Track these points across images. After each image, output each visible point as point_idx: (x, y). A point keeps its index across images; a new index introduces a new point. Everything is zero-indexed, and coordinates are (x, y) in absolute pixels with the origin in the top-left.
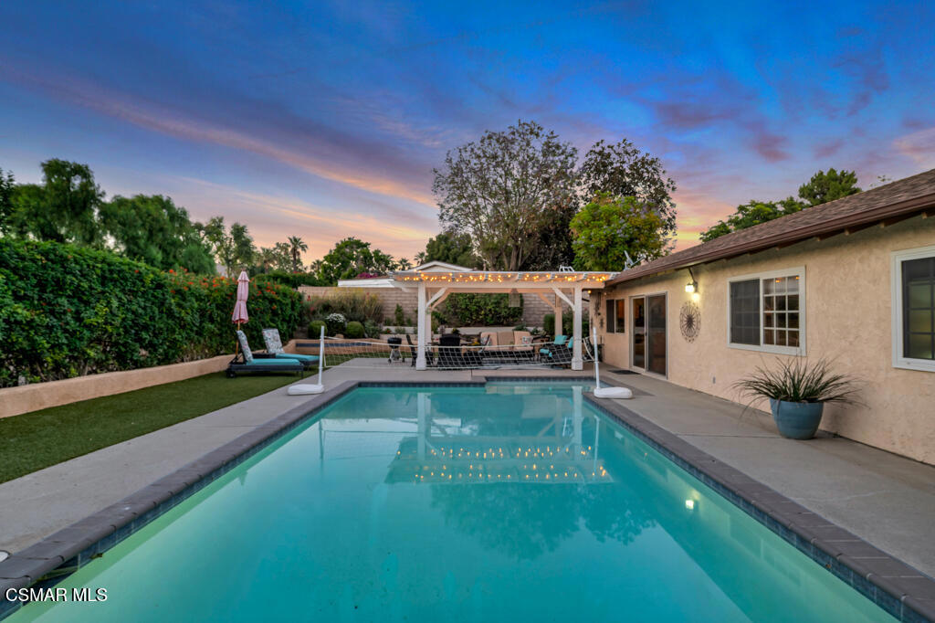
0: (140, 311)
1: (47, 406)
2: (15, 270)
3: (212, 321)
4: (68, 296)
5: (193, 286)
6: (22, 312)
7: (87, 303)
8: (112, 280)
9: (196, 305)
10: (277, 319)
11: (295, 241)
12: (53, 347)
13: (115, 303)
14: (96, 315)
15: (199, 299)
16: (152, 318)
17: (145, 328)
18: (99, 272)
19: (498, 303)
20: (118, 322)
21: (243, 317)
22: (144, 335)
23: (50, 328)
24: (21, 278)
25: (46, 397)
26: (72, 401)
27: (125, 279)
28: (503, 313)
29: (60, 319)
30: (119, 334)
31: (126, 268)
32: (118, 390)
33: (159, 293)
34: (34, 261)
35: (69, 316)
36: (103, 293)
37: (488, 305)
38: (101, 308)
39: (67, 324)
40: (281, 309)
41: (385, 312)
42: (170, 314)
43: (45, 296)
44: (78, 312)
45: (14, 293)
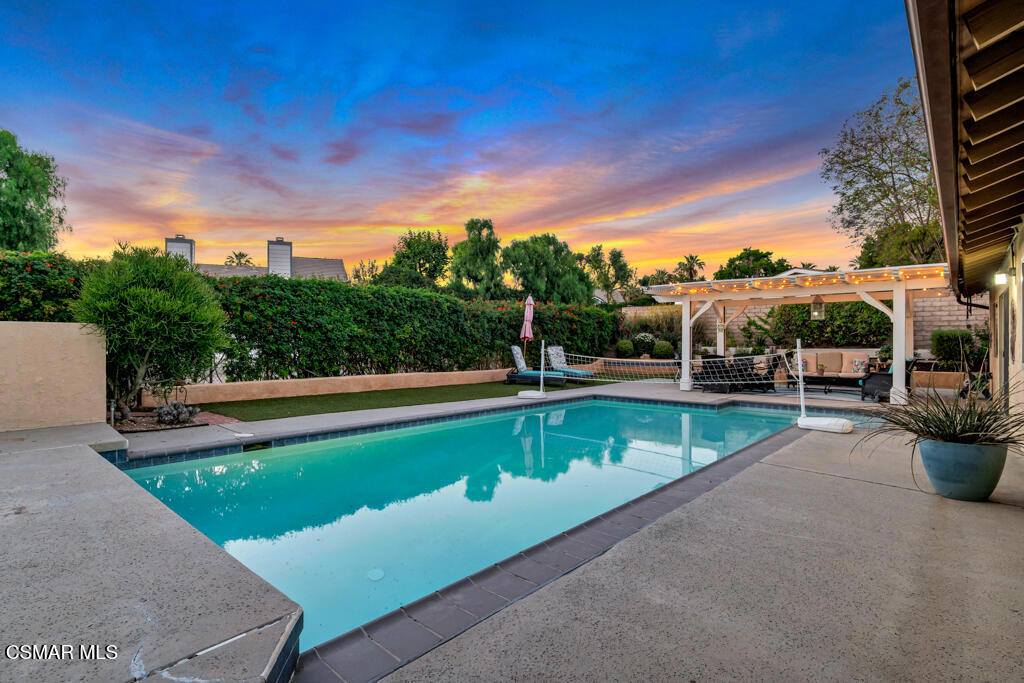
0: (437, 330)
1: (374, 389)
2: (355, 305)
3: (503, 338)
4: (387, 320)
5: (487, 311)
6: (357, 330)
7: (398, 325)
8: (417, 308)
9: (487, 326)
10: (576, 338)
11: (692, 259)
12: (376, 352)
13: (417, 324)
14: (405, 332)
15: (490, 320)
16: (447, 335)
17: (441, 341)
18: (408, 303)
19: (852, 316)
20: (419, 337)
21: (527, 335)
22: (440, 347)
23: (374, 341)
24: (359, 310)
25: (373, 383)
26: (389, 388)
27: (426, 307)
28: (860, 330)
29: (381, 335)
30: (421, 346)
31: (426, 299)
32: (421, 385)
33: (454, 317)
34: (367, 298)
35: (387, 334)
36: (410, 317)
37: (836, 320)
38: (408, 328)
39: (385, 338)
40: (582, 329)
41: (708, 332)
42: (463, 333)
43: (373, 320)
44: (392, 330)
45: (355, 319)
